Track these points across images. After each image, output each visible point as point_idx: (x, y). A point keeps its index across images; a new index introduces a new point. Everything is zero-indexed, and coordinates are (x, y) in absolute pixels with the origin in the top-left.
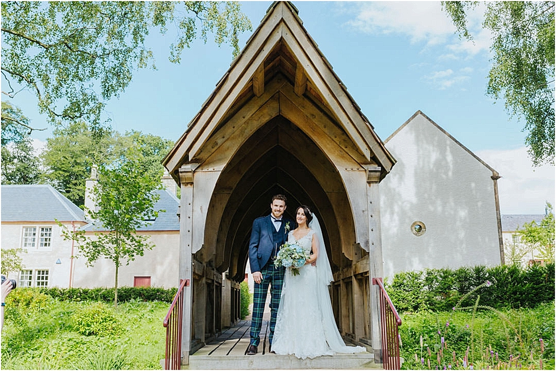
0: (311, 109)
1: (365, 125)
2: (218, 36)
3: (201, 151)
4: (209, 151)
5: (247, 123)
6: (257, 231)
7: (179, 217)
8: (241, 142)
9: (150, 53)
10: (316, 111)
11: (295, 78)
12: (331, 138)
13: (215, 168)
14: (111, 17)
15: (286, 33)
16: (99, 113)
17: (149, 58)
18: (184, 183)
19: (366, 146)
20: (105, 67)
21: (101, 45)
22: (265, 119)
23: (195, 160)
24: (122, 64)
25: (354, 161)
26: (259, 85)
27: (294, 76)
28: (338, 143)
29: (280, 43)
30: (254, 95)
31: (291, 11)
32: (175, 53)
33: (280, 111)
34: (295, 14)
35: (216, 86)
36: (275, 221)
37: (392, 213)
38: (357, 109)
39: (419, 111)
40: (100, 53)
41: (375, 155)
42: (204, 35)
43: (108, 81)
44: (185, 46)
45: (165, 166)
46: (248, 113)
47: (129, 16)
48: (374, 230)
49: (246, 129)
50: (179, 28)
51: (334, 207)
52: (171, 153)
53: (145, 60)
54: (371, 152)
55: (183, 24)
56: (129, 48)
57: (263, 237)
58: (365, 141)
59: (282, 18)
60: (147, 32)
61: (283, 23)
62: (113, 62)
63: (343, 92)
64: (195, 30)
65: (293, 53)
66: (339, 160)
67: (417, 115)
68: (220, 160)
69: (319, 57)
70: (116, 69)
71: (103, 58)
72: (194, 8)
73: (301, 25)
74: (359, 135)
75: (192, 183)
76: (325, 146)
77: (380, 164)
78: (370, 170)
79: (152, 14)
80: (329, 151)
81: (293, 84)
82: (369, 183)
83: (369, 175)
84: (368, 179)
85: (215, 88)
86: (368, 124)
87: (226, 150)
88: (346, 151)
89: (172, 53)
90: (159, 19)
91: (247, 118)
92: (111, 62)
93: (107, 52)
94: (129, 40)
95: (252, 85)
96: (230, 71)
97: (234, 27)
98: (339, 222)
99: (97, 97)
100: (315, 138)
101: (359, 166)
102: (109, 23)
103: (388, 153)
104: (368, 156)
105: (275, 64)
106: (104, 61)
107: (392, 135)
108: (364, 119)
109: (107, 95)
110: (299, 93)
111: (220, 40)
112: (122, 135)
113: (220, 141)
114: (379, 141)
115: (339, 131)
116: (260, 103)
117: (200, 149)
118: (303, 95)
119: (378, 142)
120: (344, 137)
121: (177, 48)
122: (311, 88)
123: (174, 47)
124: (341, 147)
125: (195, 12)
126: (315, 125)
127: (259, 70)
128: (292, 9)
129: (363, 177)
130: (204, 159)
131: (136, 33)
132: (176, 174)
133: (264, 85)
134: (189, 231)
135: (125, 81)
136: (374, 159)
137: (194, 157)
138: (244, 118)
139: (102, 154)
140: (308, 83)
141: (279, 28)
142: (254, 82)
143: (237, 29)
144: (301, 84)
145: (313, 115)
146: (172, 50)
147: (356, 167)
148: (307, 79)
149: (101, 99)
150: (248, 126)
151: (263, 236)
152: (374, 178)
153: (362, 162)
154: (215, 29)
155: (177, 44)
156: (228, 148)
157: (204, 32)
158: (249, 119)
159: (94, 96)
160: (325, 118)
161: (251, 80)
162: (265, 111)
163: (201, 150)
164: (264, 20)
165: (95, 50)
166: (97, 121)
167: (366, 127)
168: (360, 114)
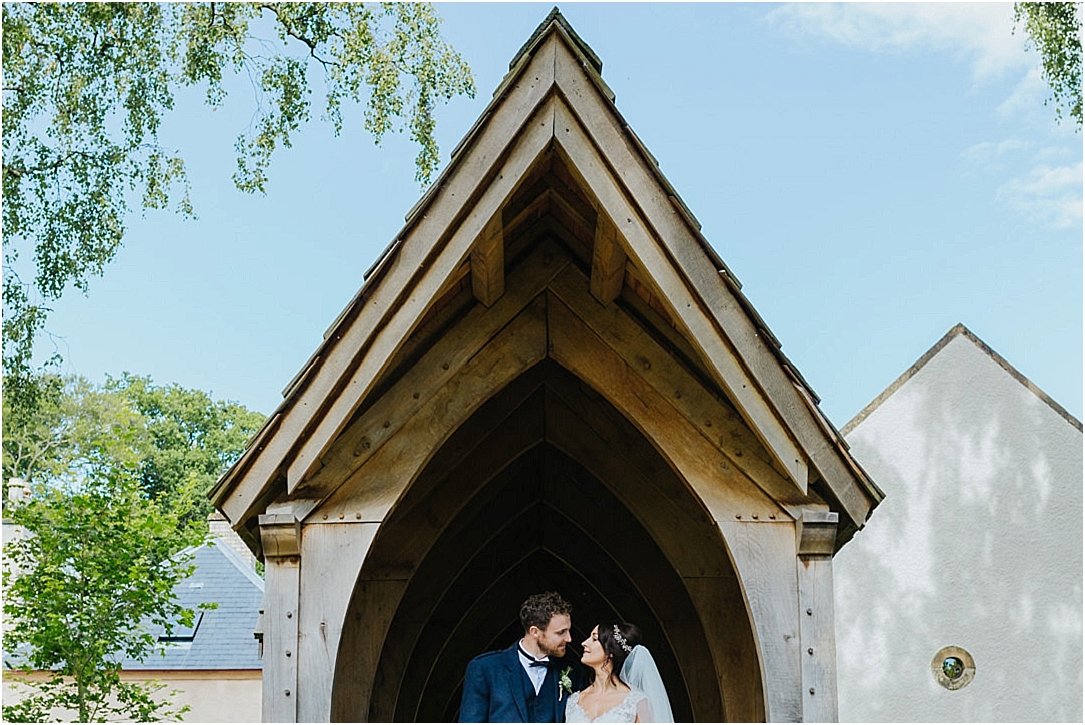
0: (636, 342)
1: (793, 390)
2: (374, 111)
3: (323, 465)
4: (346, 466)
5: (454, 383)
6: (478, 692)
7: (261, 641)
8: (436, 438)
9: (178, 167)
10: (653, 350)
11: (592, 252)
12: (695, 427)
13: (362, 513)
14: (64, 54)
15: (565, 127)
16: (29, 337)
17: (173, 177)
18: (274, 557)
19: (794, 453)
20: (47, 203)
21: (34, 140)
22: (508, 372)
23: (305, 492)
24: (96, 197)
25: (763, 495)
26: (489, 272)
27: (590, 245)
28: (717, 443)
29: (550, 155)
30: (474, 302)
31: (580, 63)
32: (251, 164)
33: (549, 347)
34: (592, 70)
35: (366, 278)
36: (532, 665)
37: (870, 626)
38: (770, 345)
39: (960, 325)
40: (31, 160)
41: (821, 478)
42: (332, 110)
43: (55, 246)
44: (278, 140)
45: (219, 505)
46: (458, 353)
47: (116, 52)
48: (816, 691)
49: (450, 401)
50: (260, 89)
51: (704, 619)
52: (235, 472)
53: (162, 186)
54: (812, 468)
55: (271, 79)
56: (117, 148)
57: (501, 709)
58: (792, 437)
59: (555, 84)
60: (169, 102)
61: (556, 101)
62: (70, 189)
63: (731, 297)
64: (305, 97)
65: (588, 185)
66: (718, 492)
67: (952, 338)
68: (376, 491)
69: (662, 196)
70: (79, 210)
71: (42, 178)
72: (304, 32)
73: (608, 104)
74: (775, 422)
75: (296, 558)
76: (679, 451)
77: (835, 505)
78: (805, 521)
79: (183, 49)
80: (691, 463)
81: (586, 267)
82: (804, 558)
83: (803, 536)
84: (801, 548)
85: (362, 283)
86: (801, 389)
87: (394, 463)
88: (740, 465)
89: (241, 164)
90: (201, 63)
91: (453, 370)
92: (64, 188)
93: (52, 159)
94: (116, 124)
95: (470, 272)
96: (404, 236)
97: (420, 86)
98: (720, 664)
99: (24, 289)
100: (650, 428)
101: (776, 509)
102: (58, 73)
103: (859, 473)
104: (801, 479)
105: (537, 211)
106: (43, 185)
107: (880, 397)
108: (792, 375)
109: (54, 284)
110: (604, 297)
111: (379, 125)
112: (95, 388)
113: (376, 436)
114: (834, 438)
115: (720, 409)
116: (492, 326)
117: (318, 458)
118: (614, 301)
119: (830, 441)
120: (733, 424)
121: (255, 149)
122: (638, 283)
123: (246, 145)
124: (725, 455)
125: (308, 41)
126: (648, 389)
127: (489, 234)
128: (582, 56)
129: (787, 540)
130: (331, 487)
131: (135, 103)
132: (249, 529)
133: (502, 272)
134: (288, 694)
135: (105, 242)
136: (820, 490)
137: (303, 480)
138: (446, 368)
139: (39, 443)
140: (630, 268)
141: (544, 114)
142: (473, 264)
143: (431, 91)
144: (609, 271)
145: (644, 361)
146: (241, 155)
147: (766, 511)
148: (626, 258)
149: (34, 296)
150: (455, 392)
151: (499, 705)
152: (819, 543)
153: (784, 496)
154: (366, 91)
155: (254, 134)
156: (400, 457)
157: (333, 100)
158: (460, 373)
159: (16, 288)
160: (679, 370)
161: (468, 259)
162: (506, 349)
163: (321, 463)
164: (501, 91)
165: (16, 153)
166: (24, 363)
167: (797, 399)
168: (781, 360)
